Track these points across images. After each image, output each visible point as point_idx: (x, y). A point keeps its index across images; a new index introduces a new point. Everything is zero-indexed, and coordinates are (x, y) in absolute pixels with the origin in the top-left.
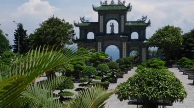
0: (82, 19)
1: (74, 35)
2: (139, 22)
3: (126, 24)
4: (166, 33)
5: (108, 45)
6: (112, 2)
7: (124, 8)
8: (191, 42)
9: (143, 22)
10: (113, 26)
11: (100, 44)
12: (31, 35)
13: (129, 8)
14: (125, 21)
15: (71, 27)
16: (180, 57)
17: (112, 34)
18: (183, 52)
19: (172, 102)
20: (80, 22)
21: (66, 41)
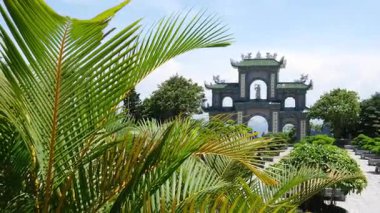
0: (216, 78)
1: (204, 101)
2: (297, 83)
3: (279, 86)
4: (335, 98)
5: (252, 116)
6: (259, 54)
7: (275, 64)
8: (372, 112)
9: (302, 83)
10: (259, 89)
11: (240, 114)
12: (147, 100)
13: (281, 64)
14: (277, 82)
15: (200, 89)
16: (355, 134)
17: (258, 100)
18: (361, 126)
19: (346, 193)
20: (214, 83)
21: (193, 109)
